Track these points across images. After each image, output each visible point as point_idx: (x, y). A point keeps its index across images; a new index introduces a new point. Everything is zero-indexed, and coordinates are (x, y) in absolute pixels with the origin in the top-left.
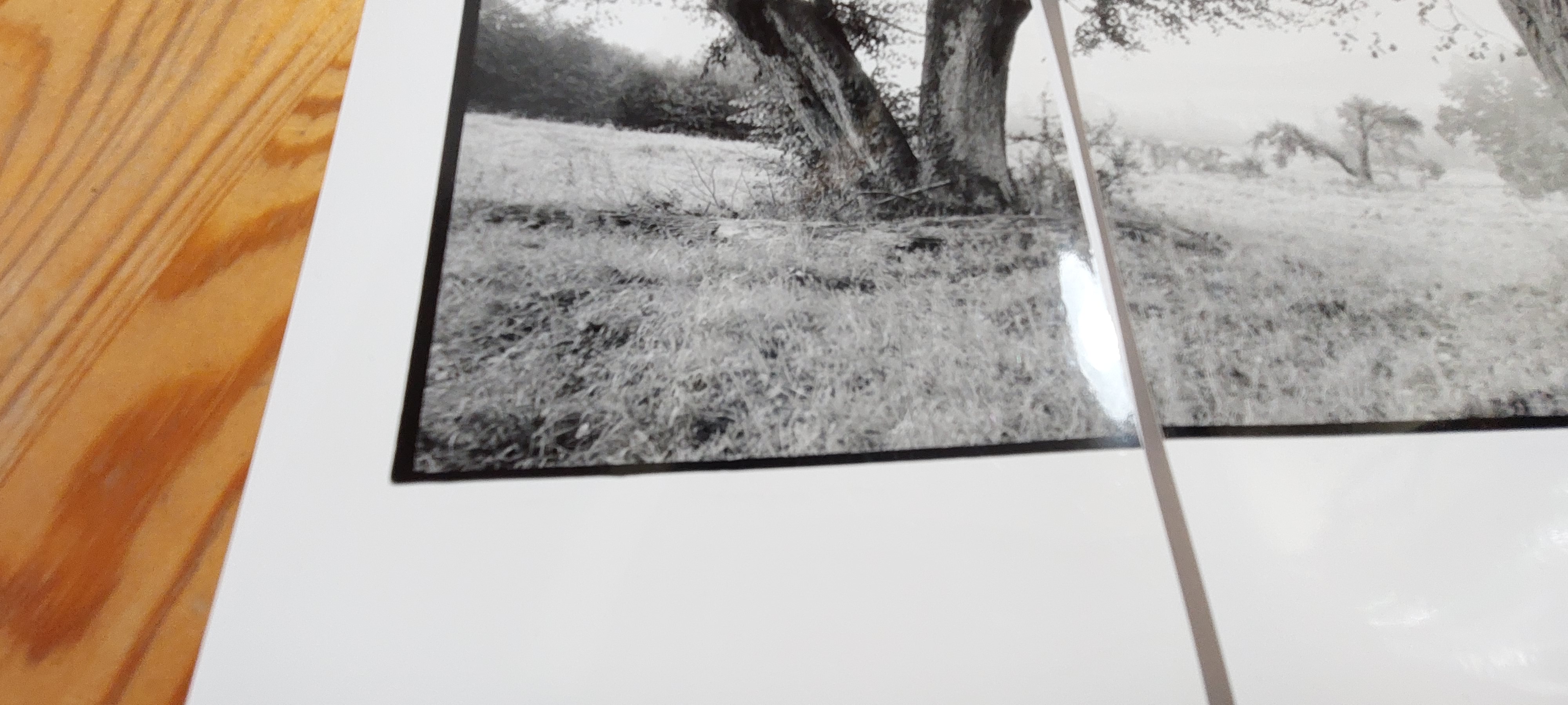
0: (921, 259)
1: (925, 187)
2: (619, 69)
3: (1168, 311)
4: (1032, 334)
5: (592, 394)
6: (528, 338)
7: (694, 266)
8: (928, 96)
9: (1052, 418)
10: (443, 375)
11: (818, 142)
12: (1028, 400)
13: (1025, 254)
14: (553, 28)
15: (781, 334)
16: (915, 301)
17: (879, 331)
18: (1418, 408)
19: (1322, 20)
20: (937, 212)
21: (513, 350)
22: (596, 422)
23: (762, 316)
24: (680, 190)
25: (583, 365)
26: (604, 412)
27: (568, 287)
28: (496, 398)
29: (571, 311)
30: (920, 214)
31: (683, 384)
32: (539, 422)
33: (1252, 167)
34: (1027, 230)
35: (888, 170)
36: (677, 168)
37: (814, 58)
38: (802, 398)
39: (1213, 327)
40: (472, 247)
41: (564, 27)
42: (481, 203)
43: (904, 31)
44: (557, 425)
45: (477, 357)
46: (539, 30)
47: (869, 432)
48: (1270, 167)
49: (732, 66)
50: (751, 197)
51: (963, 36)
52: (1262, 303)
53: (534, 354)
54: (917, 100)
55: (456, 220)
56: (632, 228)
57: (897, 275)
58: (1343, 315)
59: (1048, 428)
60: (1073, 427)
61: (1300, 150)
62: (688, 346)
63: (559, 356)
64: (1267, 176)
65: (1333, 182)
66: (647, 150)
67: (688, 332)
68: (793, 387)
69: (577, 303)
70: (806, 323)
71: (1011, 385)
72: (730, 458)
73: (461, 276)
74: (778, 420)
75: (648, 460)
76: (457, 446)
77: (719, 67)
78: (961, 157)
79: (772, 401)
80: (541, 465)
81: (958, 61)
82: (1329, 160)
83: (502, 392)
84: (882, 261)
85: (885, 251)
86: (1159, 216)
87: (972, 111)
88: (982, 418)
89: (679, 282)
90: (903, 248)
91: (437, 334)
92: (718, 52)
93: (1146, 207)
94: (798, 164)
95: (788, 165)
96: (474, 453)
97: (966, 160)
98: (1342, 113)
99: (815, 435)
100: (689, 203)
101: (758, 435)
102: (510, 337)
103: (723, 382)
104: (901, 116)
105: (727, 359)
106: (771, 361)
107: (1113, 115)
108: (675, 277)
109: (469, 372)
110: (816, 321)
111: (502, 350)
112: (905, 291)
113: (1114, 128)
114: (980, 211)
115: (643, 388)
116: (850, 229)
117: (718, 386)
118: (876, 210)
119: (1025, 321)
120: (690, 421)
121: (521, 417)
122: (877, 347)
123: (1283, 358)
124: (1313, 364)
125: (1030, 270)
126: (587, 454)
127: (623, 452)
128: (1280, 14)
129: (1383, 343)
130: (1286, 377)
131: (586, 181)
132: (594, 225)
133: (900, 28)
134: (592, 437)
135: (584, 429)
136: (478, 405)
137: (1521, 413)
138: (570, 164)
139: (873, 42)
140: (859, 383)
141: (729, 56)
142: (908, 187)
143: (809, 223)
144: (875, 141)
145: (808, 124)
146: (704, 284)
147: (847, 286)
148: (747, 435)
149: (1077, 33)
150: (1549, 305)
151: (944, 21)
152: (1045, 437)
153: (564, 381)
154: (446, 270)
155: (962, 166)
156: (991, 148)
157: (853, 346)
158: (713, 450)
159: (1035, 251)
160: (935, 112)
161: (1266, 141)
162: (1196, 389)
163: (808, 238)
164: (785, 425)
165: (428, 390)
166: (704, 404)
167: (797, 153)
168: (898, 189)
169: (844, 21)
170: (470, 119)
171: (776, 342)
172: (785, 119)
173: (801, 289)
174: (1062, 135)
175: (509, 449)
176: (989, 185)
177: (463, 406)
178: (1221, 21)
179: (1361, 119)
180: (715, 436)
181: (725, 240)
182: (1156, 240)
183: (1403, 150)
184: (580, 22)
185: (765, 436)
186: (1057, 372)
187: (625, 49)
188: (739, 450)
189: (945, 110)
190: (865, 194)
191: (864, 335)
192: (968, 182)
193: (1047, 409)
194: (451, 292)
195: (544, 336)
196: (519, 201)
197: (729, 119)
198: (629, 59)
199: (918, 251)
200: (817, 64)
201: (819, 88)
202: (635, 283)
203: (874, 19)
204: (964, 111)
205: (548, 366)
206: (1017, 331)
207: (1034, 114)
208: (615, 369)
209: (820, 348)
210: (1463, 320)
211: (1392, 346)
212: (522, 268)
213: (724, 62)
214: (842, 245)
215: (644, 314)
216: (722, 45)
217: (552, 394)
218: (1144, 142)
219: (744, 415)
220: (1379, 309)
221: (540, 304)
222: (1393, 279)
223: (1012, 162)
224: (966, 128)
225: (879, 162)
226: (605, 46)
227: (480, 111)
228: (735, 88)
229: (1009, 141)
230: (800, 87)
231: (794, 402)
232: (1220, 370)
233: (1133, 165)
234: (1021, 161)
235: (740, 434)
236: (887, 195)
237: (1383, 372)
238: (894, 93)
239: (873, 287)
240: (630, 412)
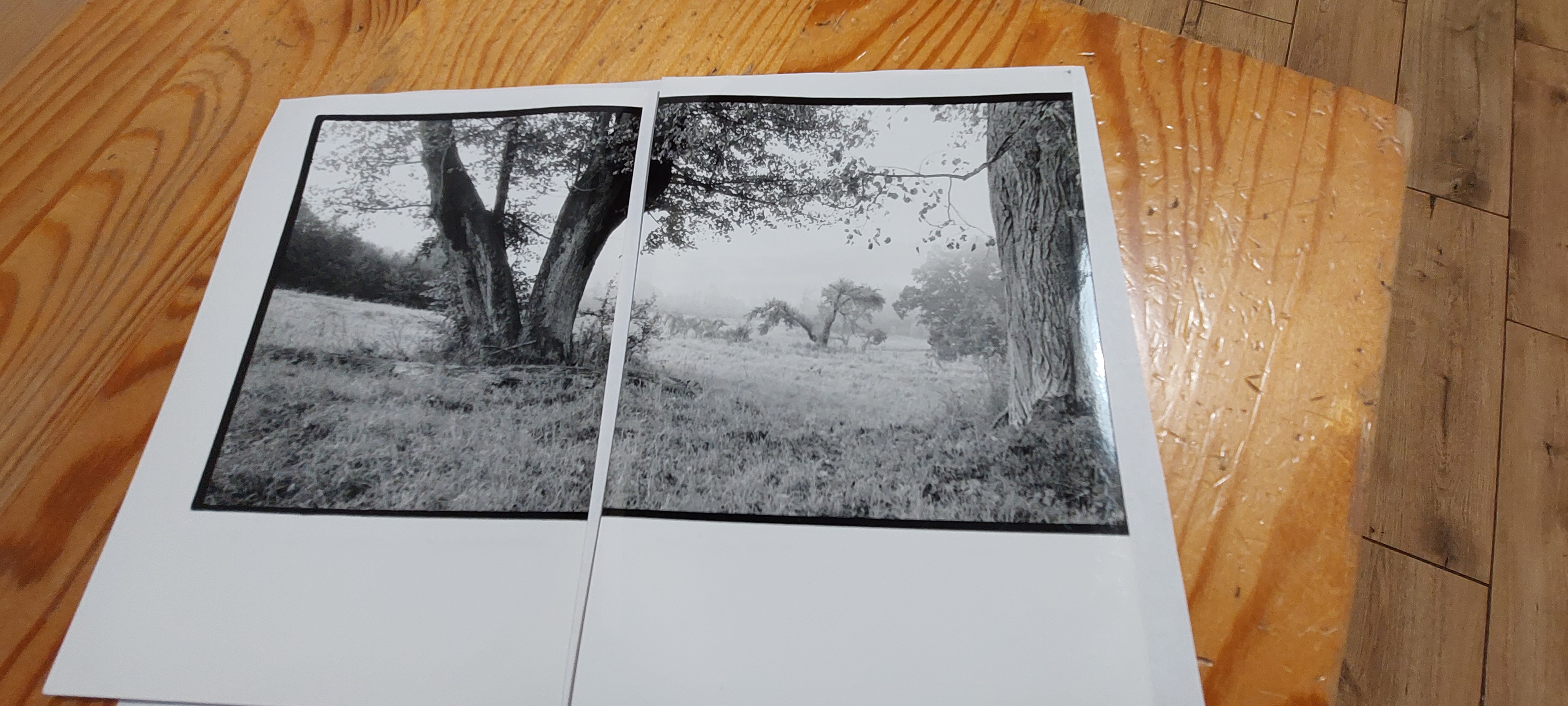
0: (504, 392)
1: (521, 345)
2: (365, 259)
3: (639, 434)
4: (551, 445)
5: (301, 466)
6: (276, 431)
7: (374, 391)
8: (540, 282)
9: (544, 498)
10: (229, 450)
11: (468, 312)
12: (534, 487)
13: (565, 392)
14: (335, 230)
15: (411, 436)
16: (492, 420)
17: (466, 438)
18: (787, 507)
19: (841, 219)
20: (522, 362)
21: (267, 438)
22: (300, 482)
23: (403, 424)
24: (380, 341)
25: (301, 449)
26: (305, 477)
27: (304, 401)
28: (252, 465)
29: (302, 416)
30: (512, 363)
31: (350, 463)
32: (270, 480)
33: (742, 334)
34: (570, 376)
35: (502, 332)
36: (382, 327)
37: (482, 252)
38: (412, 476)
39: (666, 446)
40: (260, 375)
41: (341, 230)
42: (271, 347)
43: (539, 235)
44: (280, 483)
45: (248, 441)
46: (327, 233)
47: (441, 499)
48: (754, 335)
49: (432, 257)
50: (419, 348)
51: (573, 240)
52: (708, 430)
53: (277, 441)
54: (532, 285)
55: (255, 358)
56: (348, 365)
57: (487, 402)
58: (762, 441)
59: (540, 504)
60: (553, 505)
61: (782, 322)
62: (358, 441)
63: (290, 443)
64: (750, 340)
65: (797, 345)
66: (368, 315)
67: (360, 432)
68: (408, 470)
69: (307, 411)
70: (426, 431)
71: (529, 475)
72: (363, 508)
73: (251, 392)
74: (394, 488)
75: (320, 507)
76: (227, 491)
77: (424, 258)
78: (547, 325)
79: (395, 477)
80: (266, 505)
81: (565, 258)
82: (801, 328)
83: (257, 462)
84: (482, 392)
85: (485, 386)
86: (660, 369)
87: (563, 293)
88: (506, 494)
89: (364, 401)
90: (496, 385)
91: (230, 427)
92: (427, 247)
93: (653, 363)
94: (452, 326)
95: (447, 326)
96: (235, 496)
97: (550, 327)
98: (825, 293)
99: (412, 498)
100: (383, 350)
101: (381, 497)
102: (267, 430)
103: (371, 463)
104: (521, 295)
105: (377, 450)
106: (401, 452)
107: (654, 297)
108: (362, 398)
109: (242, 450)
110: (433, 429)
111: (262, 438)
112: (489, 413)
113: (652, 306)
114: (548, 362)
115: (328, 465)
116: (470, 370)
117: (368, 466)
118: (489, 359)
119: (550, 436)
120: (348, 486)
121: (262, 476)
122: (462, 447)
123: (707, 468)
124: (726, 473)
125: (563, 403)
126: (290, 501)
127: (309, 501)
128: (809, 216)
129: (782, 462)
130: (704, 481)
131: (329, 334)
132: (327, 363)
133: (537, 233)
134: (295, 491)
135: (292, 486)
136: (243, 468)
137: (861, 515)
138: (324, 323)
139: (519, 243)
140: (445, 469)
141: (433, 251)
142: (511, 344)
143: (448, 366)
144: (501, 312)
145: (466, 299)
146: (377, 403)
147: (457, 407)
148: (376, 496)
149: (649, 237)
150: (921, 440)
151: (565, 229)
152: (536, 509)
153: (289, 457)
154: (243, 388)
155: (546, 331)
156: (566, 319)
157: (448, 446)
158: (355, 503)
159: (570, 390)
160: (541, 293)
161: (759, 315)
162: (637, 485)
163: (444, 376)
164: (397, 491)
165: (220, 459)
166: (358, 476)
167: (454, 319)
168: (504, 346)
169: (506, 226)
170: (276, 293)
171: (408, 442)
172: (454, 295)
173: (430, 409)
174: (613, 312)
175: (252, 495)
176: (558, 344)
177: (235, 469)
178: (761, 223)
179: (839, 297)
180: (358, 496)
181: (396, 375)
182: (651, 385)
183: (860, 322)
184: (351, 226)
185: (384, 498)
186: (557, 470)
187: (373, 245)
188: (368, 505)
189: (546, 293)
190: (484, 348)
191: (457, 439)
192: (546, 342)
193: (543, 493)
194: (243, 402)
195: (285, 431)
196: (291, 346)
197: (421, 294)
198: (373, 252)
199: (504, 387)
200: (483, 256)
201: (479, 274)
202: (340, 401)
203: (524, 225)
204: (558, 293)
205: (283, 448)
206: (543, 442)
207: (599, 297)
208: (317, 452)
209: (429, 446)
210: (850, 448)
211: (788, 464)
212: (282, 388)
213: (428, 255)
214: (462, 381)
215: (341, 420)
216: (430, 242)
217: (281, 465)
218: (670, 316)
219: (377, 484)
220: (790, 438)
221: (287, 411)
222: (810, 418)
223: (576, 330)
224: (555, 306)
225: (499, 326)
226: (363, 243)
227: (282, 288)
228: (430, 273)
229: (578, 315)
230: (469, 273)
231: (406, 477)
232: (658, 475)
233: (655, 333)
234: (581, 329)
235: (372, 495)
236: (498, 349)
237: (774, 481)
238: (521, 280)
239: (471, 409)
240: (318, 478)
